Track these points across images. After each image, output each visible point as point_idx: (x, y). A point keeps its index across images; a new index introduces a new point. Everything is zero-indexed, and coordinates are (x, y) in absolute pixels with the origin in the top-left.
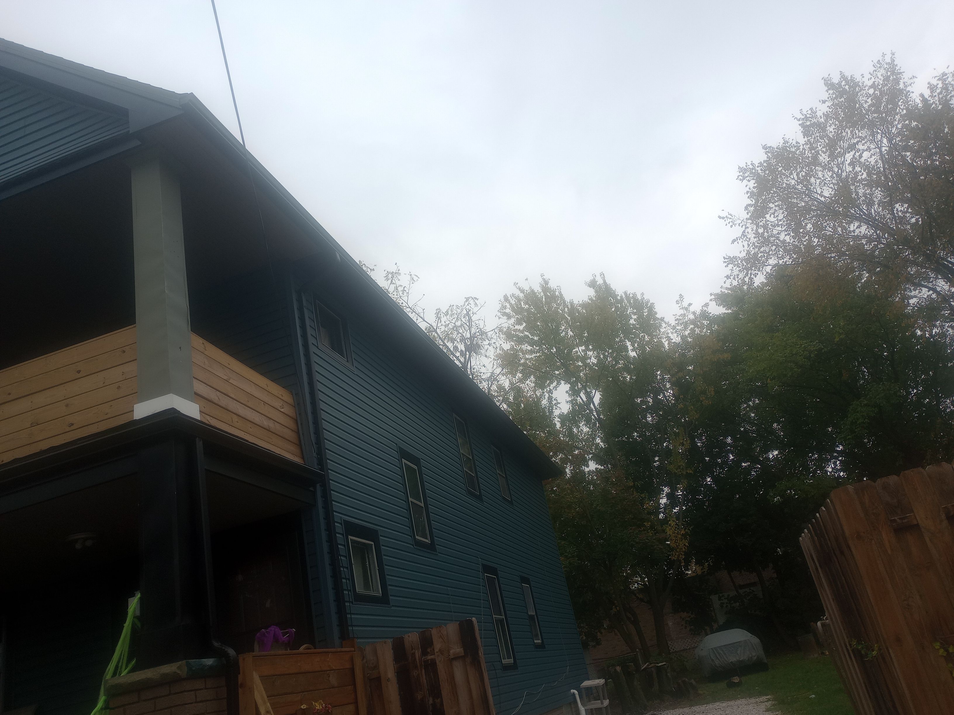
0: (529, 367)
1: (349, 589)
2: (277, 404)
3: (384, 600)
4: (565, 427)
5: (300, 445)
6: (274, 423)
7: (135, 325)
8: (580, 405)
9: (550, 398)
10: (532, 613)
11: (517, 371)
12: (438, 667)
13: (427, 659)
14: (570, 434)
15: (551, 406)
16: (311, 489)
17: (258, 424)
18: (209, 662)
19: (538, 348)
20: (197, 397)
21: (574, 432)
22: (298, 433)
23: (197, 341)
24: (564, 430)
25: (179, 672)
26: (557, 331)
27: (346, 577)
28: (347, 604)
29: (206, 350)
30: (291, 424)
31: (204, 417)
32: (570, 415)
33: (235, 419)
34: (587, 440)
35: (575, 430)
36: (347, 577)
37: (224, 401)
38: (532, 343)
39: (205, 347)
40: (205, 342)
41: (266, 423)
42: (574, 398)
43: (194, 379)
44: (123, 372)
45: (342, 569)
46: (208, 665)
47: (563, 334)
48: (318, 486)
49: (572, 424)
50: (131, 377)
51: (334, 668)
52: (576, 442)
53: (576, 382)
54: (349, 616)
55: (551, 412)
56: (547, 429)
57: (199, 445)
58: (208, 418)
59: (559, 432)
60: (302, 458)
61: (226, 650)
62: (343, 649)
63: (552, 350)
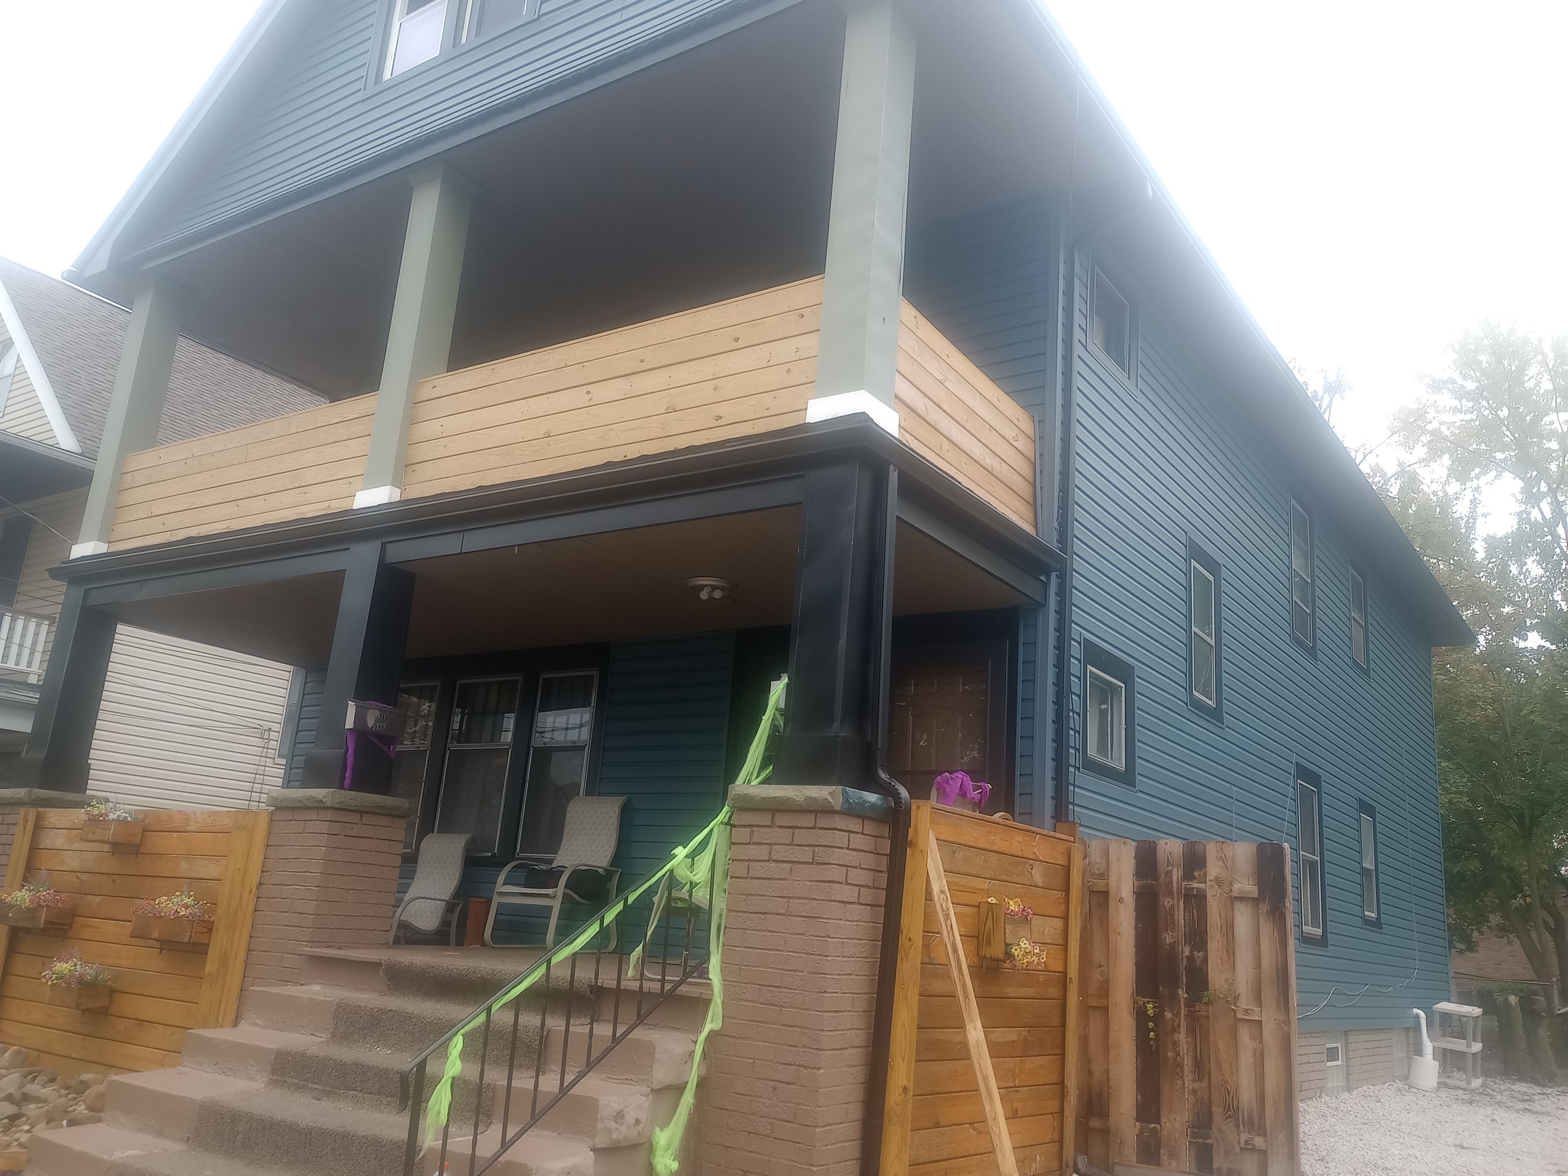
0: (1445, 439)
1: (1077, 747)
2: (1010, 432)
3: (1127, 777)
4: (1494, 560)
5: (1034, 505)
6: (1000, 463)
7: (822, 276)
8: (1535, 525)
9: (1474, 503)
10: (1369, 864)
11: (1416, 441)
12: (1208, 904)
13: (1191, 886)
14: (1503, 574)
15: (1472, 517)
16: (1042, 578)
17: (977, 459)
18: (872, 798)
19: (1471, 404)
20: (898, 402)
21: (1511, 572)
22: (1034, 485)
23: (909, 313)
24: (1490, 566)
25: (831, 801)
26: (1517, 378)
27: (1075, 727)
28: (1071, 769)
29: (918, 328)
30: (1026, 470)
31: (903, 436)
32: (1510, 540)
33: (946, 445)
34: (1535, 593)
35: (1514, 569)
36: (1077, 729)
37: (934, 415)
38: (1460, 394)
39: (917, 323)
40: (918, 315)
41: (989, 461)
42: (1526, 509)
43: (897, 374)
44: (797, 348)
45: (1071, 714)
46: (870, 802)
47: (1530, 384)
48: (1053, 575)
49: (1510, 557)
50: (807, 357)
51: (1041, 858)
52: (1512, 589)
53: (1537, 481)
54: (1071, 788)
55: (1471, 528)
56: (1455, 558)
57: (893, 477)
58: (908, 437)
59: (1481, 566)
60: (1034, 527)
61: (897, 787)
62: (1058, 835)
63: (1499, 412)
